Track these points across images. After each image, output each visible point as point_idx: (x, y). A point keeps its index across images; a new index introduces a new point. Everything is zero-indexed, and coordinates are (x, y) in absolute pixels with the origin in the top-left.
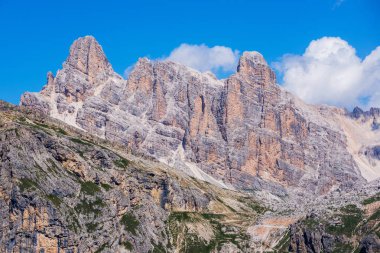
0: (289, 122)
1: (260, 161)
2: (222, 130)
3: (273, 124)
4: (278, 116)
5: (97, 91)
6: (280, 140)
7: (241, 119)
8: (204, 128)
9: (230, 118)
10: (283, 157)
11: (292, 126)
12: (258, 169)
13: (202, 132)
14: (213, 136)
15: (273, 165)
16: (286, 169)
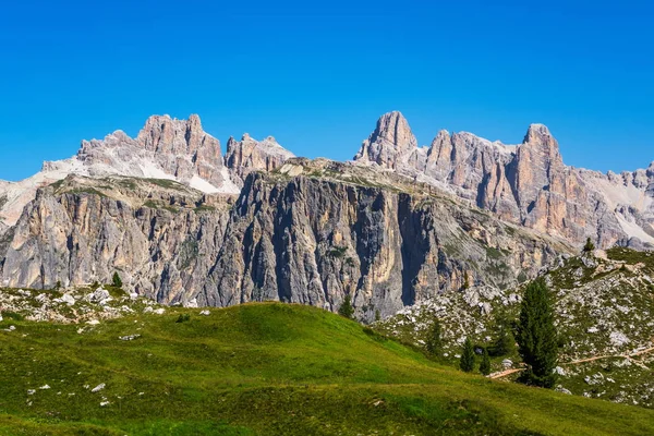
0: (572, 185)
1: (549, 220)
2: (515, 193)
3: (560, 188)
4: (563, 181)
5: (405, 159)
6: (565, 201)
7: (531, 183)
8: (499, 191)
9: (521, 182)
10: (568, 216)
11: (575, 189)
12: (548, 227)
13: (498, 195)
14: (508, 197)
15: (561, 223)
16: (572, 227)
